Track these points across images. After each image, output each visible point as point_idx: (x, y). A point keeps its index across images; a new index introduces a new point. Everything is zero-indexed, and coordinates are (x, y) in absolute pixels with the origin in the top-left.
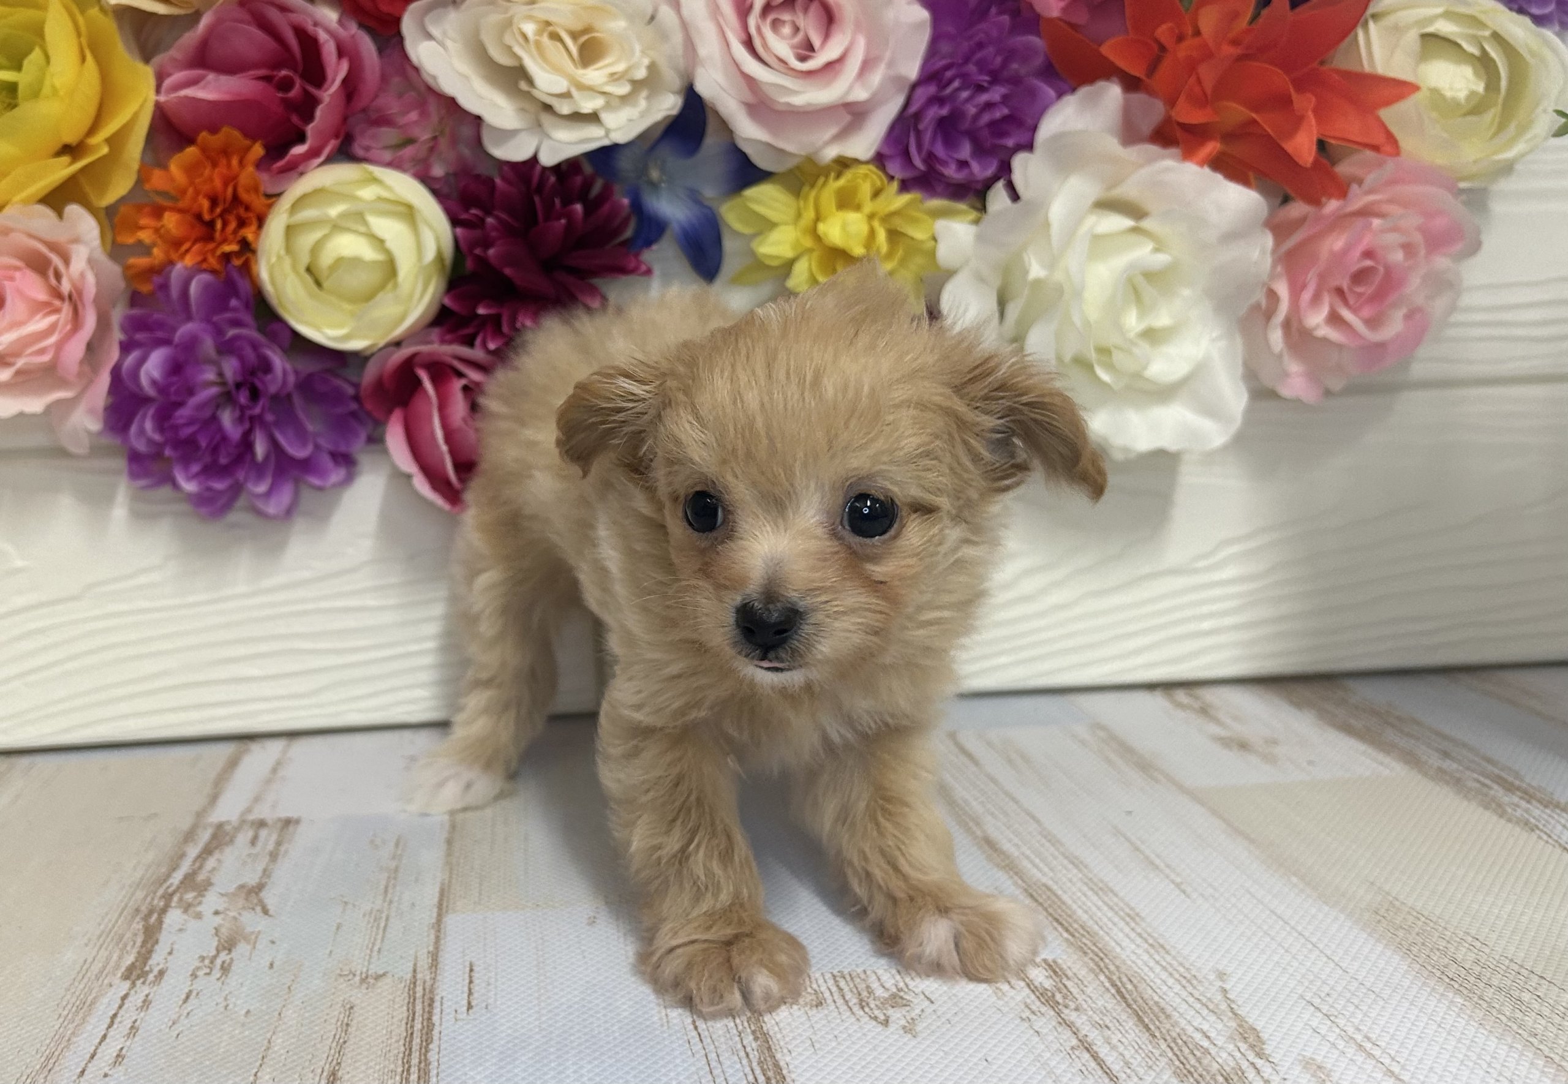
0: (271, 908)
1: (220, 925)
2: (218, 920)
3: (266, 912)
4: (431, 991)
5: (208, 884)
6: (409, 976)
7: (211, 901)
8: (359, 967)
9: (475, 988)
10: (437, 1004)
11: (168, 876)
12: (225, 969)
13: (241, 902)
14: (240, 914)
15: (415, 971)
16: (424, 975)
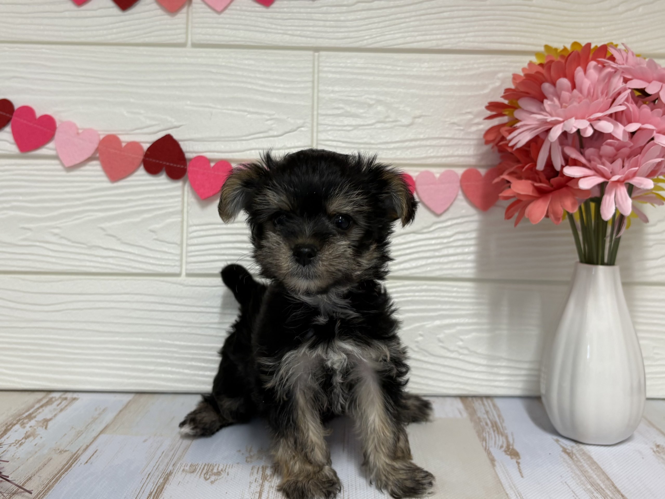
0: (48, 427)
1: (29, 431)
2: (30, 429)
3: (46, 428)
4: (78, 457)
5: (35, 417)
6: (74, 452)
7: (33, 423)
8: (62, 448)
9: (93, 458)
10: (77, 461)
11: (24, 413)
12: (21, 445)
13: (41, 424)
14: (37, 428)
15: (78, 451)
16: (80, 452)
